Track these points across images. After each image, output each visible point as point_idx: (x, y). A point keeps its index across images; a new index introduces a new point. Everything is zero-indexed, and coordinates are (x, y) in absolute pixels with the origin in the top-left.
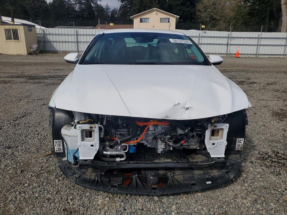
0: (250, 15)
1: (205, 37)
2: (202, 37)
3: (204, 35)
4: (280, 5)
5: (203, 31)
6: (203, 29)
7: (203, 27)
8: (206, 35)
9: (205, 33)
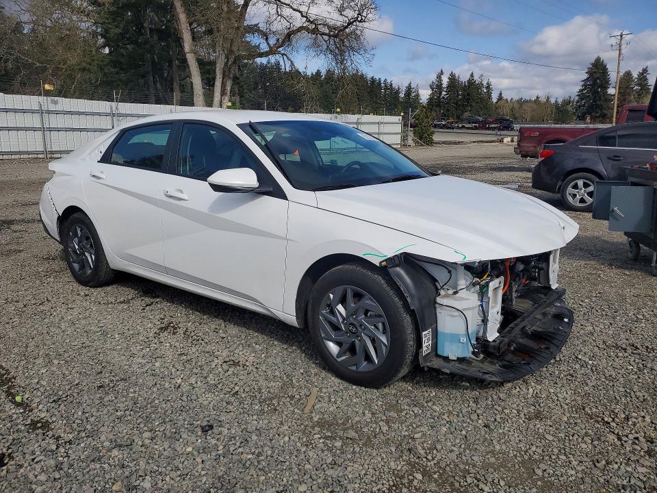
0: (115, 67)
1: (57, 113)
2: (49, 112)
3: (52, 107)
4: (184, 55)
5: (49, 98)
6: (47, 93)
7: (47, 87)
8: (59, 108)
9: (56, 103)
